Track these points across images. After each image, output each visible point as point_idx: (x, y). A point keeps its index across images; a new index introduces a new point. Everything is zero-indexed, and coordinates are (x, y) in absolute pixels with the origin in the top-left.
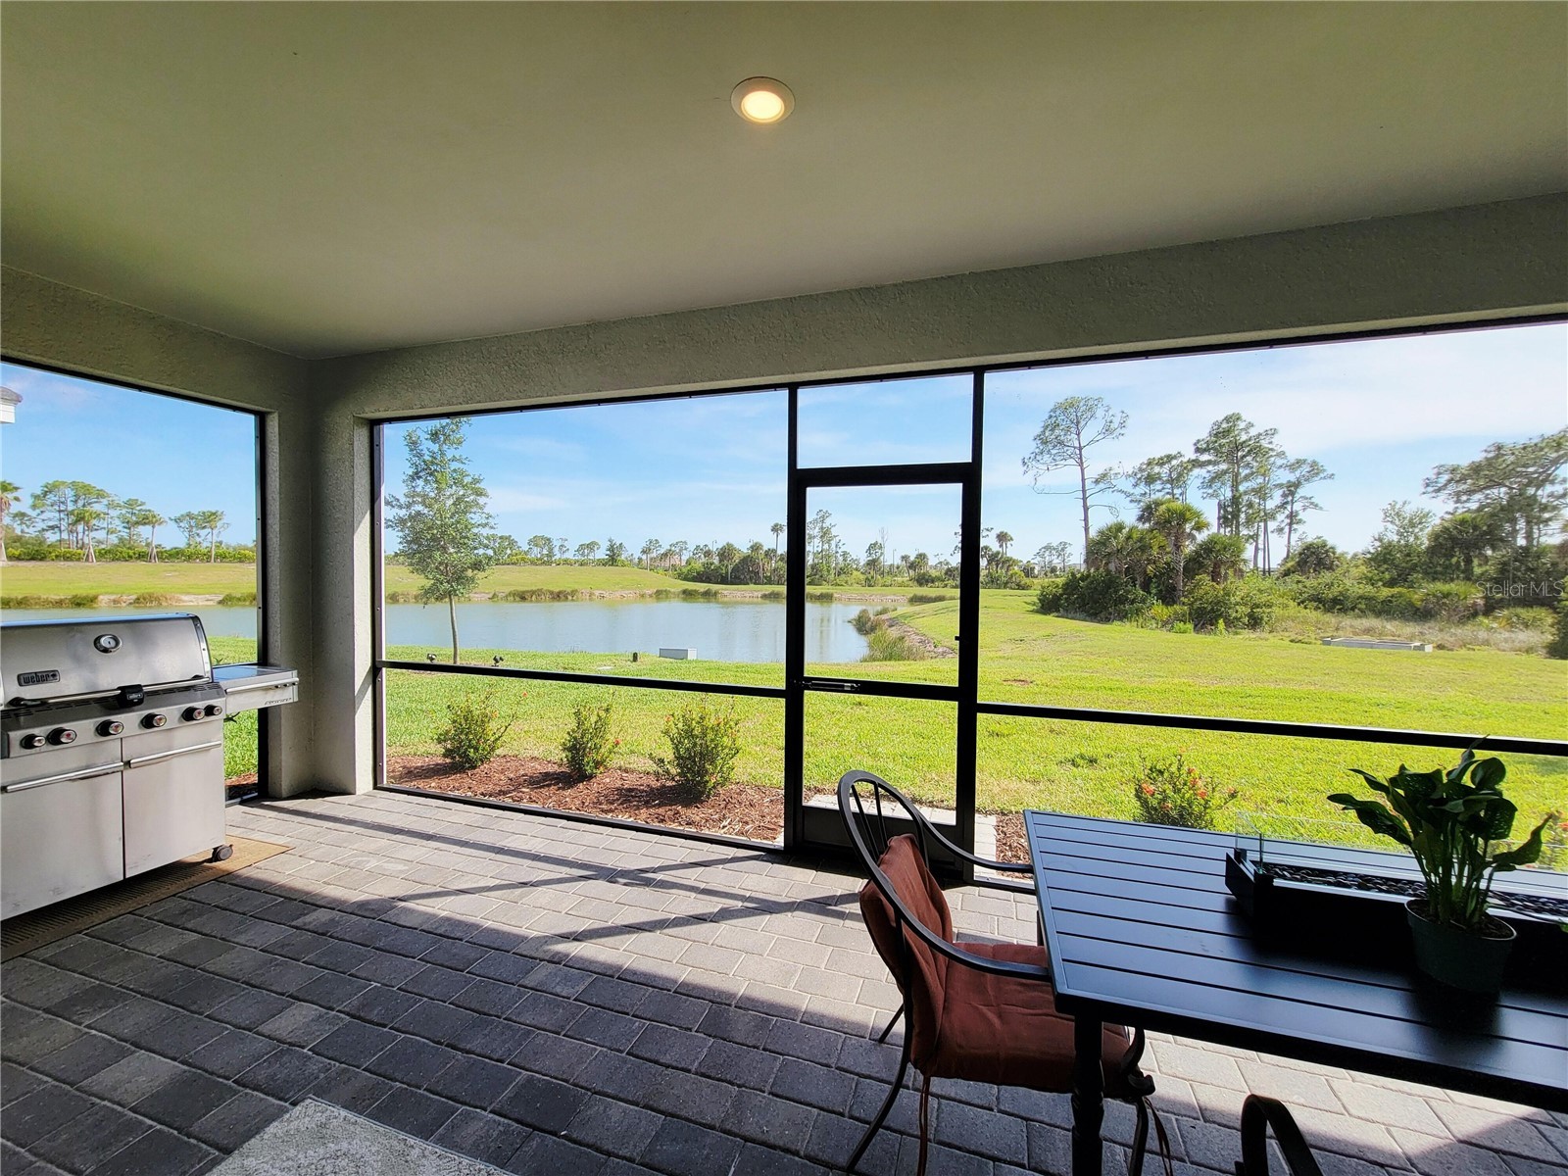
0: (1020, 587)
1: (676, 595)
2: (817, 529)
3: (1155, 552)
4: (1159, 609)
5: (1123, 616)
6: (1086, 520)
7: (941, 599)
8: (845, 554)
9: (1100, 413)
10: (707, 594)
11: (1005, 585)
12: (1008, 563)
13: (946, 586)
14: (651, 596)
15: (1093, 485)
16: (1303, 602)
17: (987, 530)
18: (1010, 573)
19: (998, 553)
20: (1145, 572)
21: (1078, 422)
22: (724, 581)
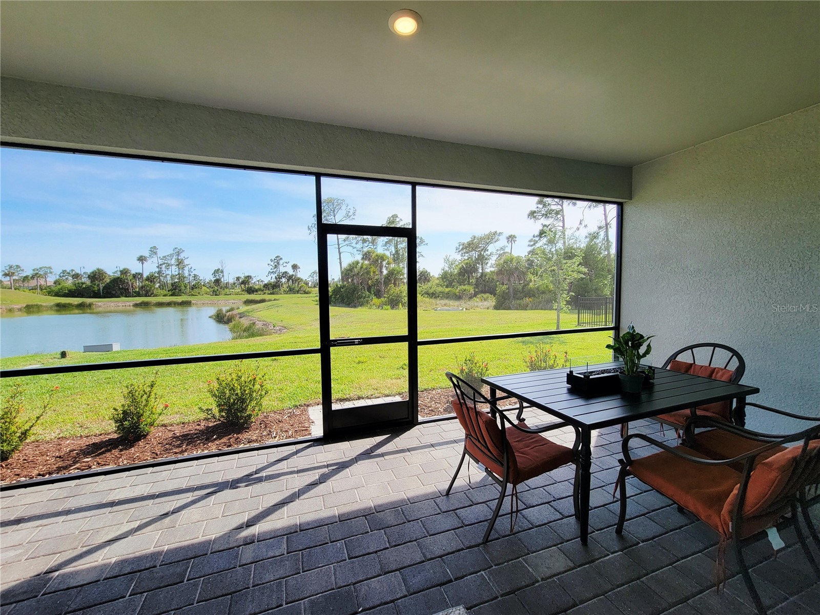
0: (305, 293)
1: (50, 308)
2: (174, 259)
3: (372, 274)
4: (376, 300)
5: (362, 305)
6: (340, 259)
7: (263, 301)
8: (195, 276)
9: (344, 207)
10: (81, 306)
11: (298, 292)
12: (298, 280)
13: (265, 293)
14: (20, 310)
15: (343, 242)
16: (423, 295)
17: (286, 263)
18: (300, 286)
19: (293, 275)
20: (368, 283)
21: (334, 211)
22: (97, 295)
